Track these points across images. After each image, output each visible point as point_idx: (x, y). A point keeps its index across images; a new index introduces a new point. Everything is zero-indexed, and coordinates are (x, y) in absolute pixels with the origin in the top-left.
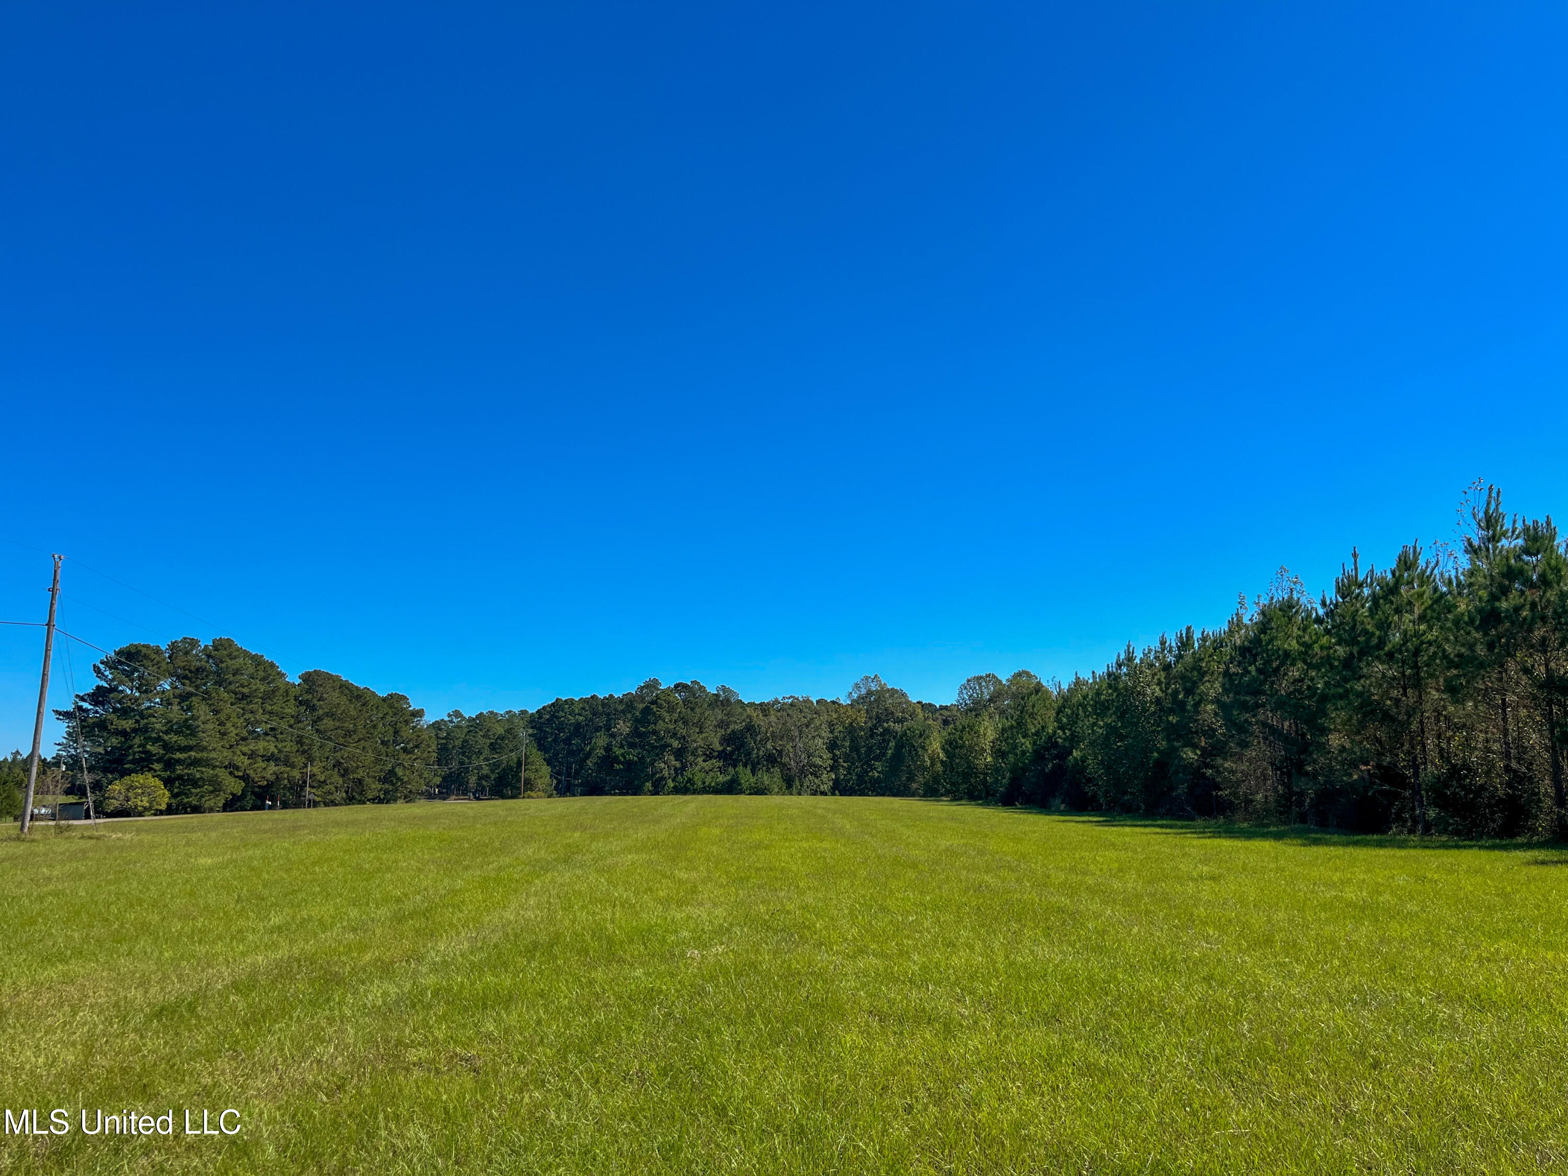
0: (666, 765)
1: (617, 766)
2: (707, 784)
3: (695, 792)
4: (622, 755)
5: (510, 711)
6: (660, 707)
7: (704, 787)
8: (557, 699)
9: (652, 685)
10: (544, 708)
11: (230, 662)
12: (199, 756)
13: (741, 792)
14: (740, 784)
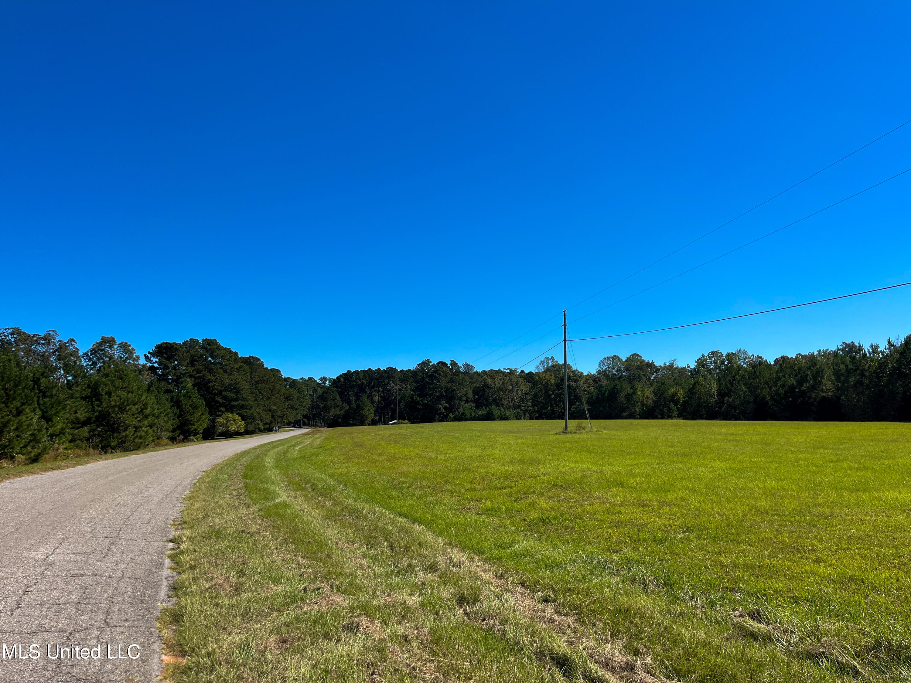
0: (443, 405)
1: (419, 407)
2: (473, 415)
3: (467, 420)
4: (421, 401)
5: (302, 378)
6: (439, 374)
7: (471, 418)
8: (348, 371)
9: (426, 363)
10: (340, 375)
11: (218, 352)
12: (244, 403)
13: (494, 419)
14: (493, 415)
